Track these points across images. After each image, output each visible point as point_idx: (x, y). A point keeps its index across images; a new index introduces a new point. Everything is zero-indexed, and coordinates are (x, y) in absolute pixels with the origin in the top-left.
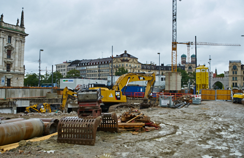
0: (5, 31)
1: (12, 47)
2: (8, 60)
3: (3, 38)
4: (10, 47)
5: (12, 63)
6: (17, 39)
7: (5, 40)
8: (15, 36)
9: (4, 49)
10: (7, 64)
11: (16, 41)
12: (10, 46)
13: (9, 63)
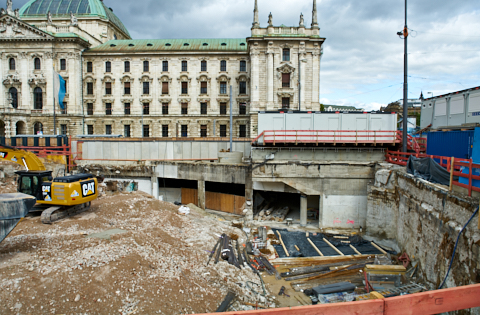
0: (274, 41)
1: (290, 68)
2: (285, 91)
3: (273, 55)
4: (286, 68)
5: (292, 96)
6: (300, 50)
7: (276, 56)
8: (295, 46)
9: (276, 72)
10: (283, 99)
11: (299, 54)
12: (287, 65)
13: (287, 96)
